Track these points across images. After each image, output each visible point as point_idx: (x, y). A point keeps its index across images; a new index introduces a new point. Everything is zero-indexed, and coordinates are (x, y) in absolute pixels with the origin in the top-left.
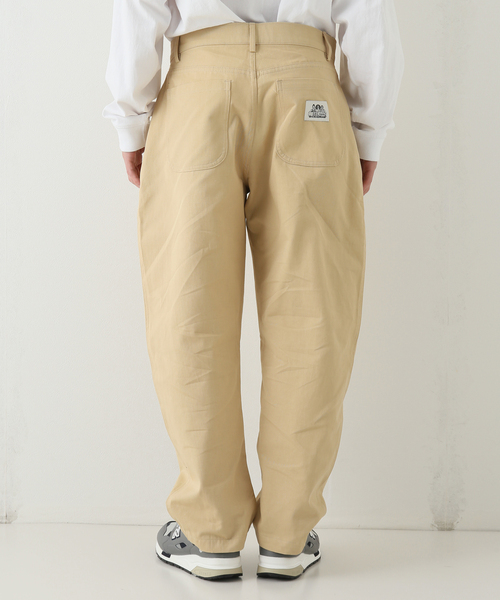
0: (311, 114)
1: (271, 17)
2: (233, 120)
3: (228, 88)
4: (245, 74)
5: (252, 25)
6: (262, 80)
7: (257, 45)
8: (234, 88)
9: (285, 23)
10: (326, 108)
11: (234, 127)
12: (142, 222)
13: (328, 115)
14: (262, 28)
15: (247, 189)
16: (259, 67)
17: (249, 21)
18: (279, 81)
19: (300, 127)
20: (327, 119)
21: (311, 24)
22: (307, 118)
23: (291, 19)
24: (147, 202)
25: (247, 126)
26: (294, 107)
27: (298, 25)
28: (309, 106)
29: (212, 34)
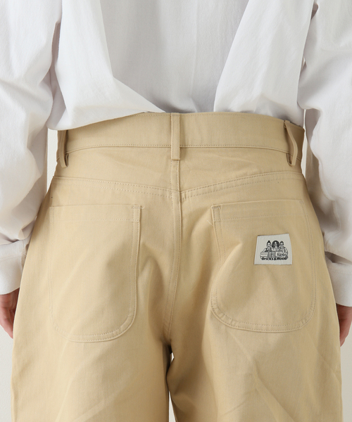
0: (266, 255)
1: (204, 104)
2: (144, 265)
3: (136, 218)
4: (163, 196)
5: (175, 117)
6: (190, 205)
7: (183, 150)
8: (146, 219)
9: (226, 113)
10: (288, 245)
11: (146, 276)
12: (16, 397)
13: (290, 255)
14: (190, 120)
15: (168, 349)
16: (185, 185)
17: (170, 109)
18: (217, 208)
19: (247, 274)
20: (289, 261)
21: (268, 111)
22: (258, 260)
23: (236, 106)
24: (24, 370)
25: (167, 272)
26: (238, 247)
27: (246, 114)
28: (262, 244)
29: (114, 130)
